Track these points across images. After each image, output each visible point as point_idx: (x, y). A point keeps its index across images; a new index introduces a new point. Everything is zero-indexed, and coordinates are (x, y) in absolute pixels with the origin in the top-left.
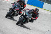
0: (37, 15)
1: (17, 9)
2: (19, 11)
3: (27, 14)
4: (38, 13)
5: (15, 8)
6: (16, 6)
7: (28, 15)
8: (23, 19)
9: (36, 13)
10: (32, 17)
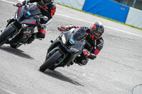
0: (97, 44)
1: (32, 21)
4: (101, 38)
5: (23, 18)
6: (28, 13)
7: (73, 45)
8: (61, 55)
9: (95, 39)
10: (85, 50)
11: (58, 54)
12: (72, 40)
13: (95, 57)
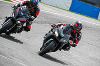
2: (25, 23)
3: (62, 35)
4: (80, 33)
6: (22, 13)
7: (63, 37)
9: (76, 33)
10: (70, 41)
11: (52, 44)
12: (62, 34)
13: (76, 45)
